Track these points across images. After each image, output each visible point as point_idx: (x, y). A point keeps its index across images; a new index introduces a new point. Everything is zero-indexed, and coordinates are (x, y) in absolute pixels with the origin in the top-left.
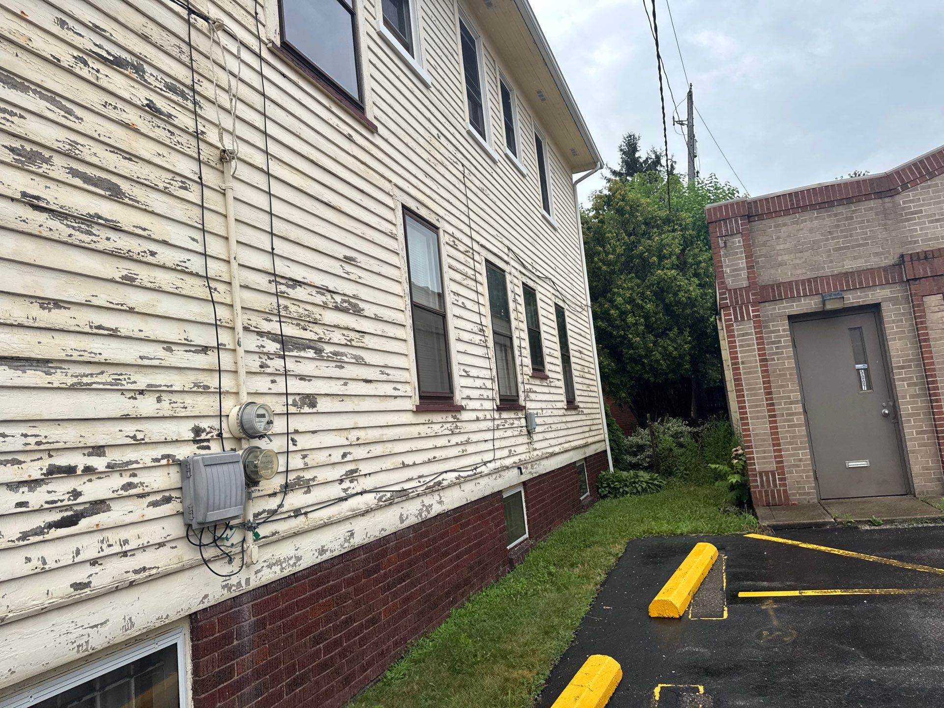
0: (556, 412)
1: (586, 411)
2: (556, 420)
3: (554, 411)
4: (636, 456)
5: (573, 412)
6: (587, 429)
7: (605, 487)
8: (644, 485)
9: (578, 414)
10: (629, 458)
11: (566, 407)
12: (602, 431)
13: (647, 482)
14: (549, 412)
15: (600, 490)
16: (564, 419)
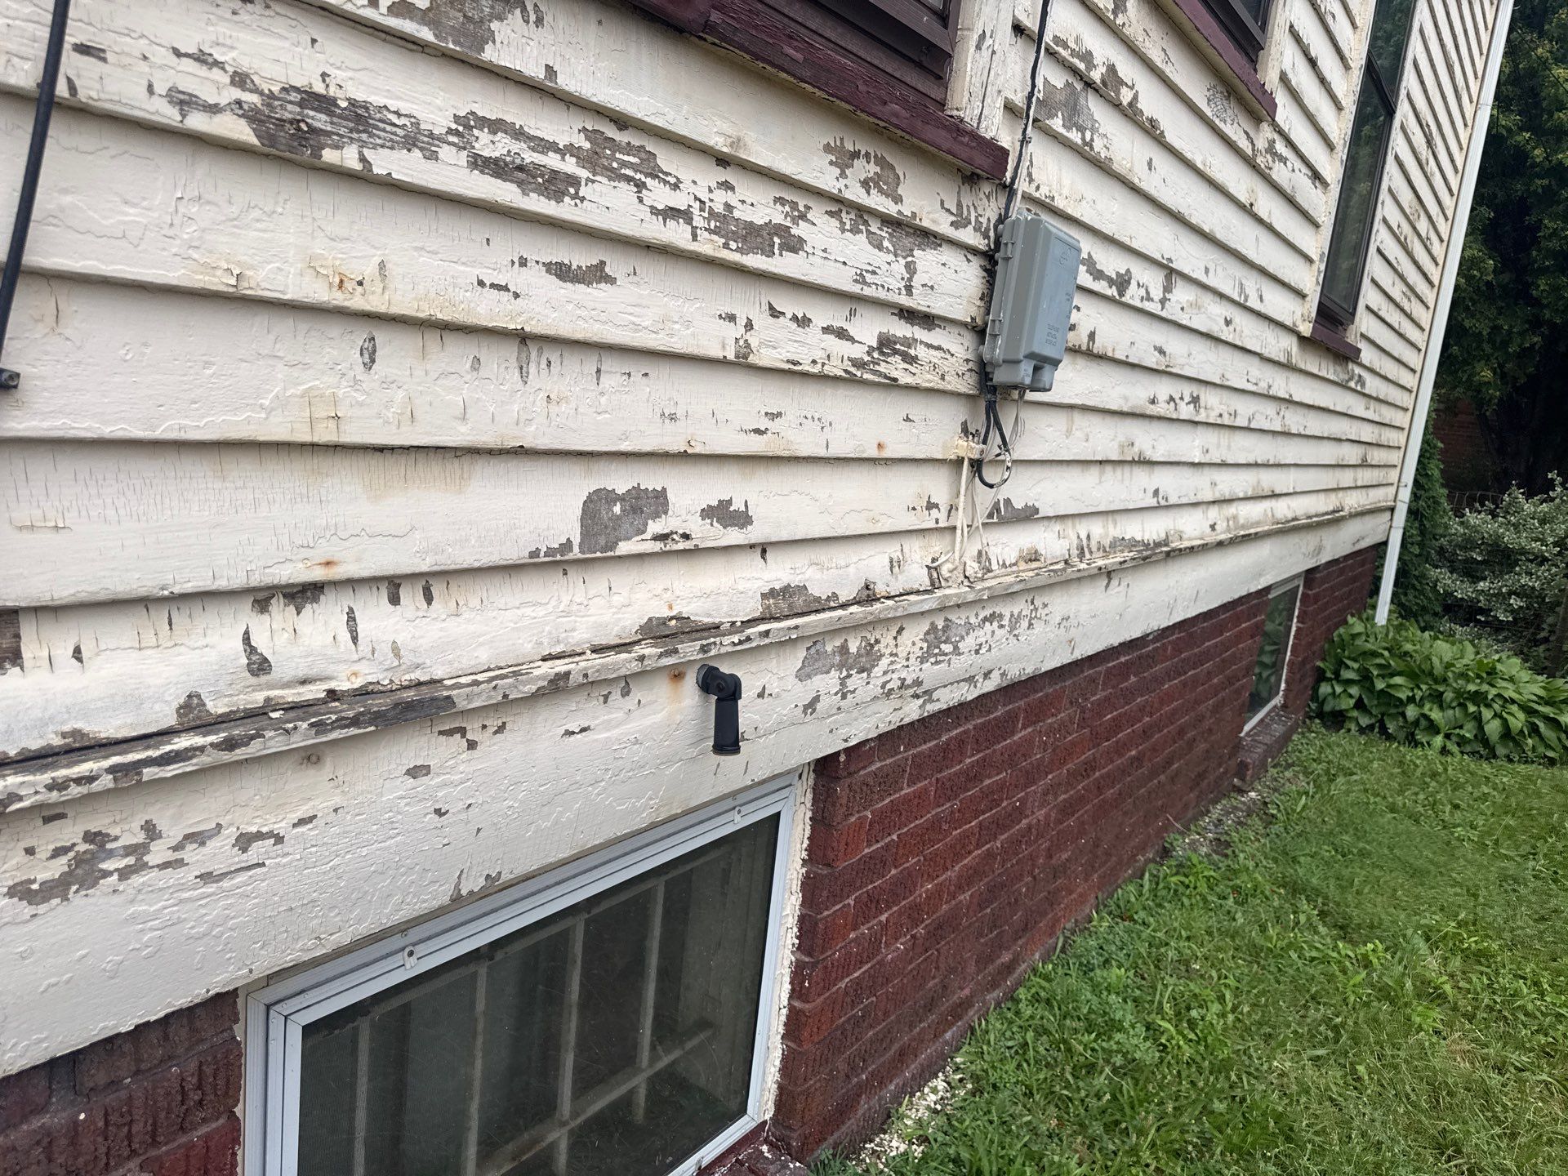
0: (1250, 332)
1: (1373, 385)
2: (1240, 371)
3: (1241, 320)
4: (1475, 578)
5: (1328, 370)
6: (1352, 454)
7: (1349, 682)
8: (1518, 720)
9: (1343, 386)
10: (1446, 580)
11: (1306, 329)
12: (1393, 475)
13: (1529, 711)
14: (1209, 318)
15: (1325, 689)
16: (1282, 383)
